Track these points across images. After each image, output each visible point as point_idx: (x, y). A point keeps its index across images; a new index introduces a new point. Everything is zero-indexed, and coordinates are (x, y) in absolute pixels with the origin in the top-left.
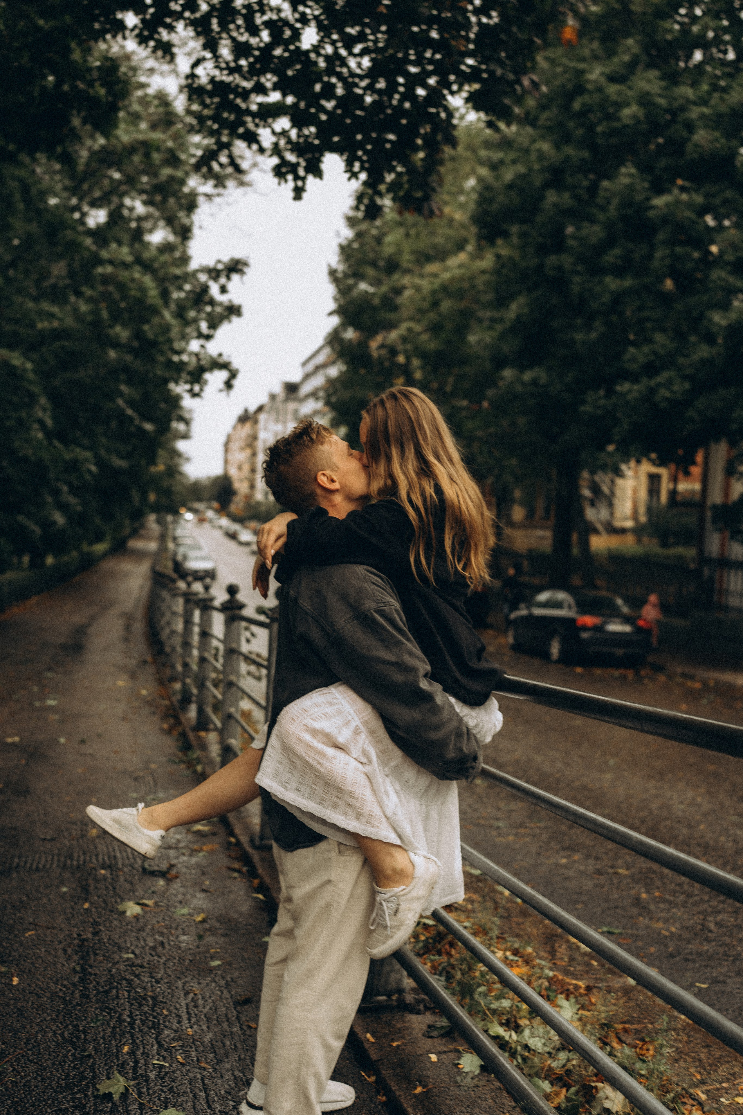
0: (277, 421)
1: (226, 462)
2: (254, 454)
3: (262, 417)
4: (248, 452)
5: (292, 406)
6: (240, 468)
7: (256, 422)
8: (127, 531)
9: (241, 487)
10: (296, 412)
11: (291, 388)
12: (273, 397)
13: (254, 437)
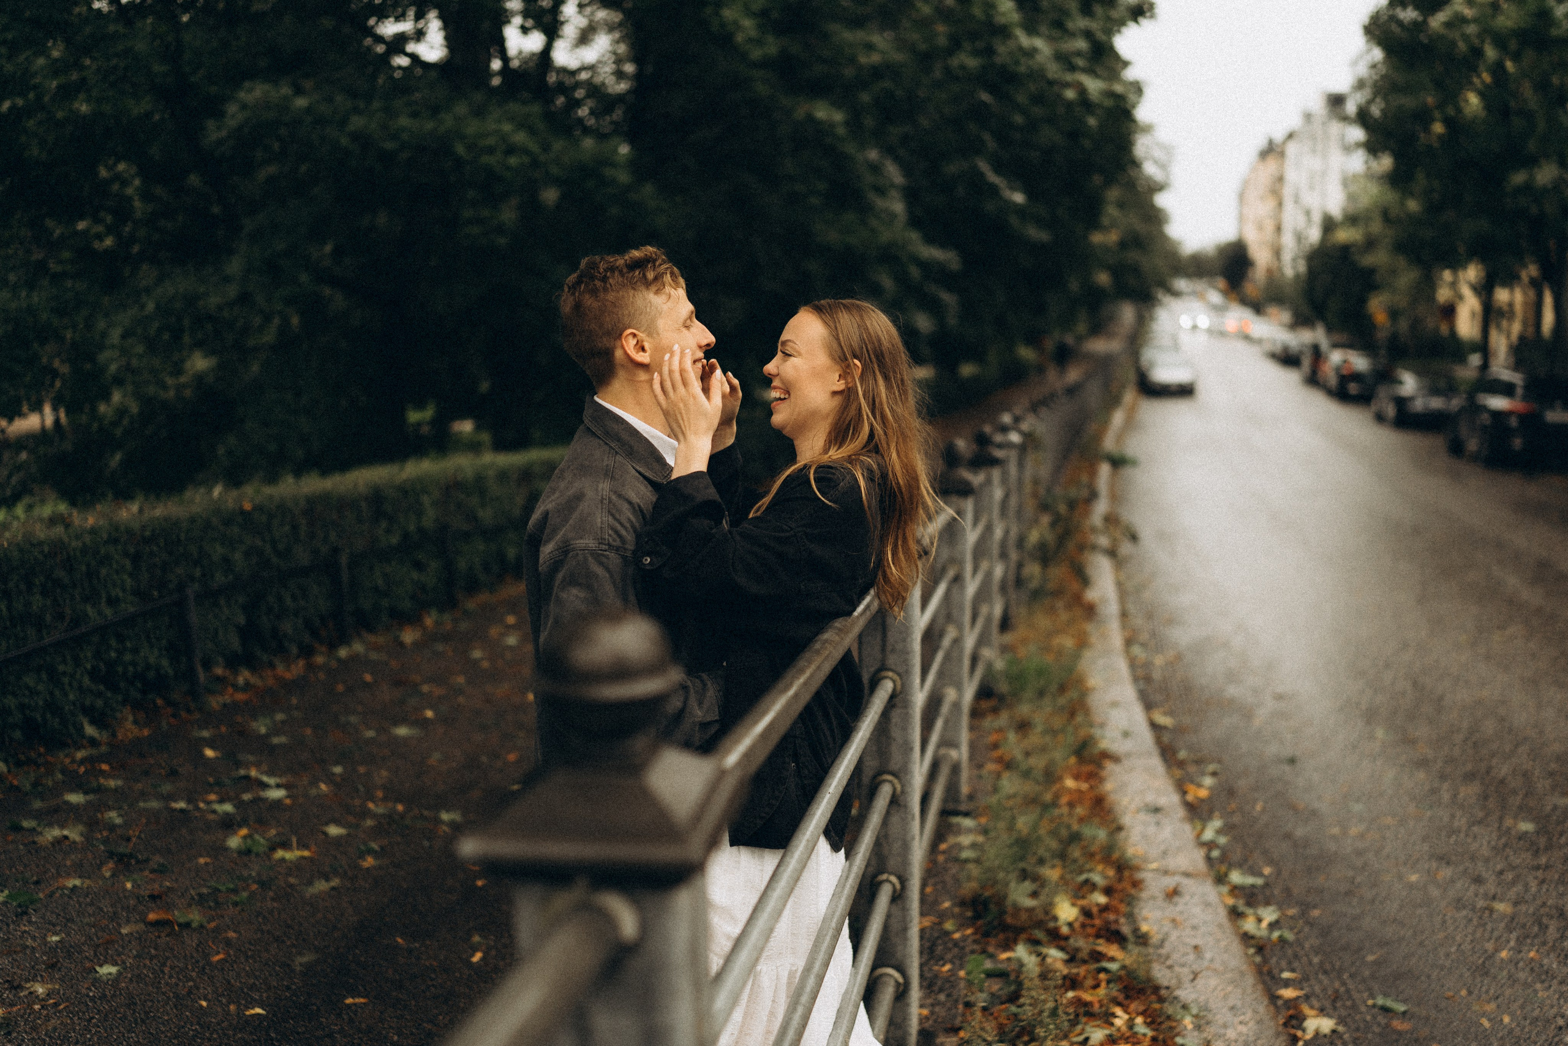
0: (1314, 151)
1: (1241, 219)
2: (1280, 204)
3: (1292, 149)
4: (1270, 204)
5: (1336, 128)
6: (1260, 228)
7: (1282, 154)
8: (1082, 327)
9: (1261, 256)
10: (1343, 137)
11: (1336, 101)
12: (1308, 117)
13: (1280, 179)
